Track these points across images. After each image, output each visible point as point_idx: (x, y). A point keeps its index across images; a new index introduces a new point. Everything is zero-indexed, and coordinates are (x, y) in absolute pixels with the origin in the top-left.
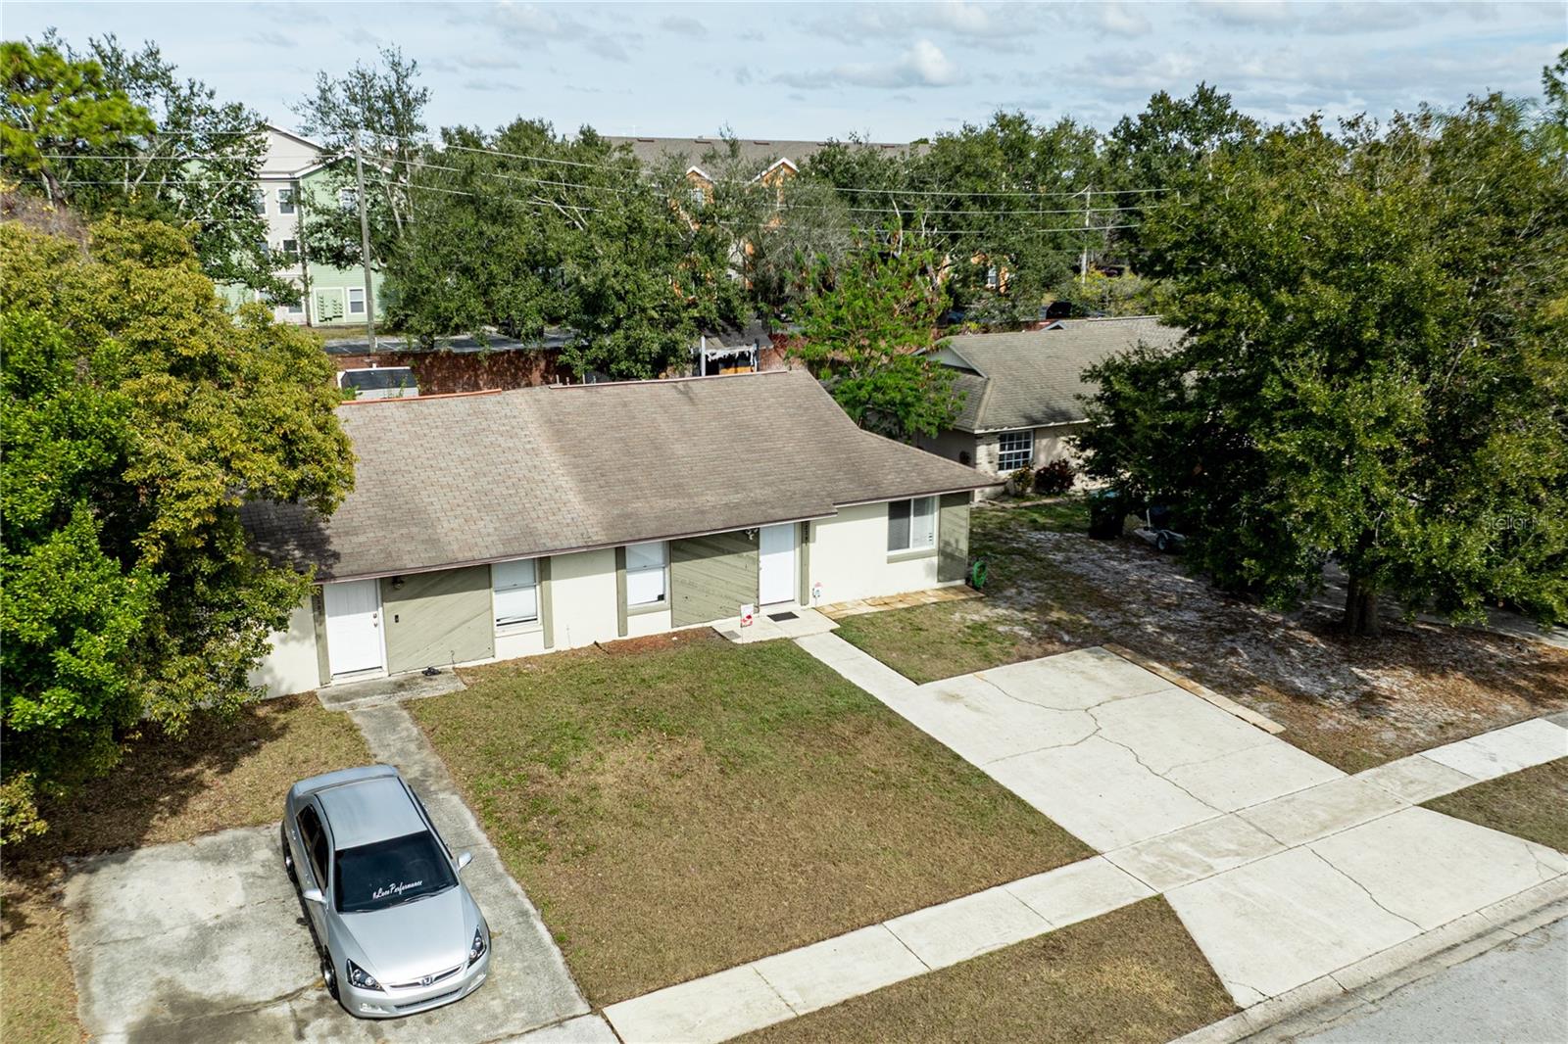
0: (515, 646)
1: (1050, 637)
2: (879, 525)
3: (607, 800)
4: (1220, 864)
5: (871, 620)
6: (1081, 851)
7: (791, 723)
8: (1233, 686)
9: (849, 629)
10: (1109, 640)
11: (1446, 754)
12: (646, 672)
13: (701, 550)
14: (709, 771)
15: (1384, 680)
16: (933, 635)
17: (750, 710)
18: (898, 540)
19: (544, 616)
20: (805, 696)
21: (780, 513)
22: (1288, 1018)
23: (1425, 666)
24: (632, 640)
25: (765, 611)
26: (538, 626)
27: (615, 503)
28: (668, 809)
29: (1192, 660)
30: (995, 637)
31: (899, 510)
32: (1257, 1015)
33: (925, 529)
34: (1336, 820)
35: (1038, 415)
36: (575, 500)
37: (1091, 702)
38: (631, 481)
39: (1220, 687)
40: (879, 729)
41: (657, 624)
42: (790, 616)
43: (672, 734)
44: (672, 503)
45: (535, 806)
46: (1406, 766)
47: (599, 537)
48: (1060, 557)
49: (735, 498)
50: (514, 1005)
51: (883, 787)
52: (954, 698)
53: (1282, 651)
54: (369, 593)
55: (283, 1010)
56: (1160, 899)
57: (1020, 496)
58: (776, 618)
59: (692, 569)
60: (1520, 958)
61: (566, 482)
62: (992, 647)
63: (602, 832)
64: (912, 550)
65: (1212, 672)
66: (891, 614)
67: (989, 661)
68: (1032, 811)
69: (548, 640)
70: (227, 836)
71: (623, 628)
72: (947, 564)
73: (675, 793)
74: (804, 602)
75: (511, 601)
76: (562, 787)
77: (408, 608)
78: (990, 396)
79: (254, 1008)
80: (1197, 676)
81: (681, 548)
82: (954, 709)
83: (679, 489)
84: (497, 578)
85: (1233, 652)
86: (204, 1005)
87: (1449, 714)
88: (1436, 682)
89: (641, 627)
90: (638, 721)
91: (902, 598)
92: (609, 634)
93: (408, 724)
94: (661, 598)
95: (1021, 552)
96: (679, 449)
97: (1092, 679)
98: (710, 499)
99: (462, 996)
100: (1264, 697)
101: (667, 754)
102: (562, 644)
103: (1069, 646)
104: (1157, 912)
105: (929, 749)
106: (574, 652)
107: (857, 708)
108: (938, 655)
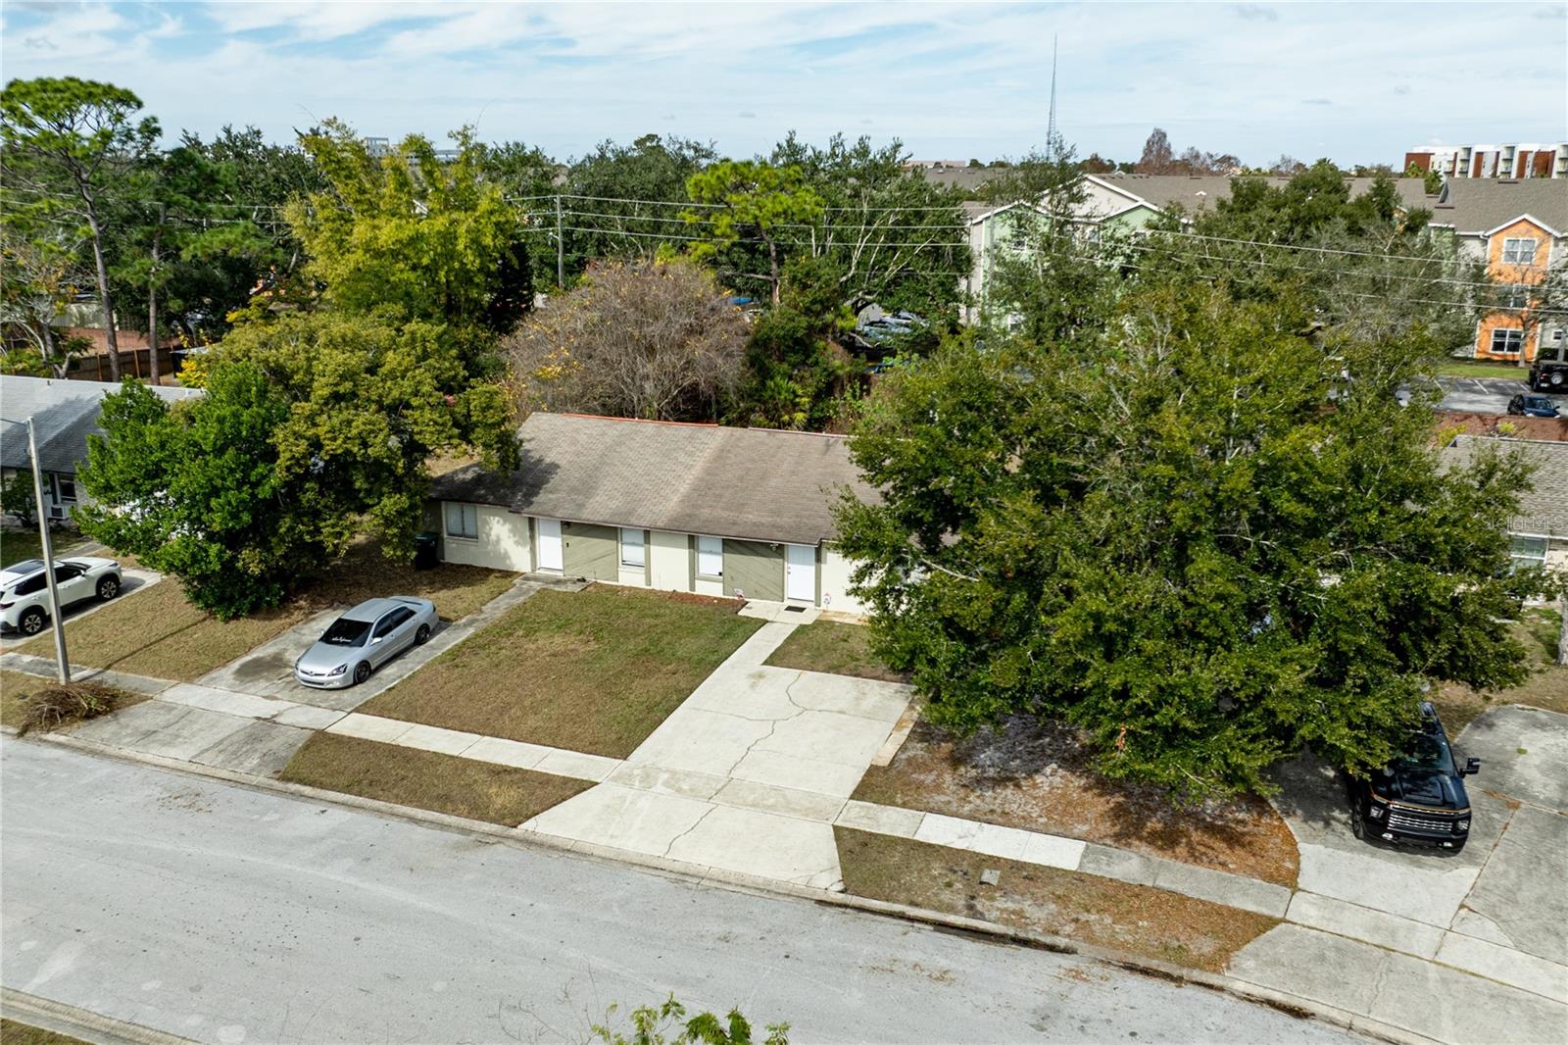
0: (629, 579)
4: (657, 789)
6: (621, 755)
9: (809, 627)
13: (741, 548)
16: (845, 646)
19: (647, 566)
24: (697, 596)
25: (788, 603)
26: (643, 571)
32: (514, 832)
41: (715, 590)
42: (800, 609)
46: (894, 813)
47: (679, 524)
52: (760, 676)
54: (558, 528)
56: (593, 784)
58: (790, 608)
61: (685, 488)
68: (647, 732)
69: (649, 581)
71: (692, 586)
74: (817, 604)
75: (632, 552)
77: (574, 540)
81: (731, 545)
82: (745, 682)
84: (626, 537)
86: (281, 660)
89: (703, 589)
94: (720, 574)
97: (859, 699)
102: (656, 586)
106: (662, 592)
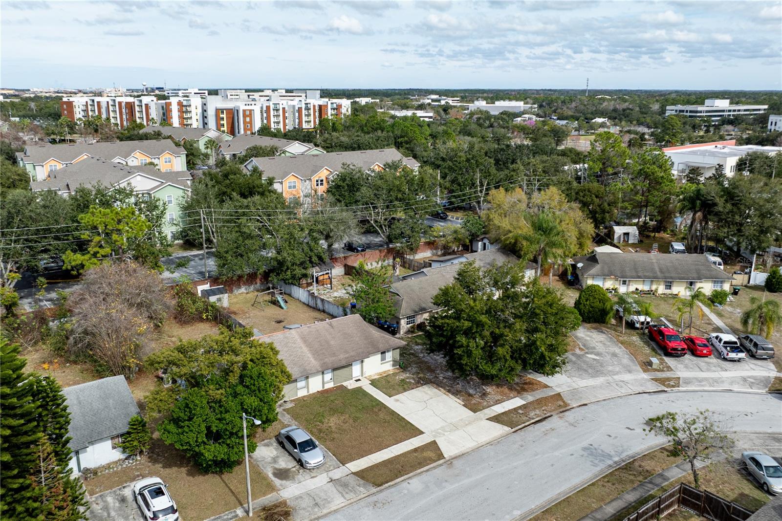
0: (302, 393)
1: (418, 382)
2: (379, 356)
3: (334, 429)
4: (446, 433)
5: (378, 380)
6: (422, 433)
7: (365, 409)
8: (456, 393)
9: (374, 383)
10: (431, 382)
11: (494, 408)
12: (332, 398)
13: (340, 368)
14: (351, 421)
15: (489, 389)
16: (392, 383)
17: (356, 407)
18: (383, 359)
19: (307, 386)
20: (366, 402)
21: (357, 358)
22: (452, 459)
23: (498, 386)
24: (326, 389)
25: (354, 379)
26: (306, 389)
27: (321, 360)
28: (345, 430)
29: (448, 386)
30: (406, 383)
31: (383, 353)
32: (448, 459)
33: (389, 356)
34: (469, 423)
35: (417, 310)
36: (312, 359)
37: (426, 399)
38: (323, 353)
39: (453, 394)
40: (383, 409)
41: (330, 385)
42: (359, 380)
43: (342, 413)
44: (334, 358)
45: (320, 431)
46: (486, 411)
47: (320, 370)
48: (422, 355)
49: (347, 355)
50: (330, 466)
51: (385, 422)
52: (397, 400)
53: (469, 383)
55: (294, 469)
56: (435, 441)
57: (413, 332)
58: (356, 381)
59: (337, 372)
60: (492, 447)
61: (310, 355)
62: (405, 386)
63: (335, 435)
64: (387, 360)
65: (452, 390)
66: (382, 378)
67: (405, 390)
68: (413, 425)
69: (308, 392)
70: (266, 441)
71: (323, 387)
72: (395, 363)
73: (345, 426)
74: (362, 376)
75: (301, 384)
76: (324, 427)
78: (404, 305)
79: (289, 470)
80: (449, 391)
82: (398, 403)
83: (334, 354)
84: (298, 379)
85: (458, 384)
86: (281, 469)
87: (499, 397)
88: (500, 389)
89: (327, 386)
90: (334, 411)
91: (385, 372)
92: (320, 389)
93: (287, 415)
94: (331, 379)
95: (412, 354)
96: (332, 343)
97: (427, 394)
98: (342, 356)
99: (323, 464)
100: (463, 396)
101: (342, 418)
102: (311, 392)
103: (422, 385)
104: (434, 442)
105: (393, 413)
106: (314, 394)
107: (378, 405)
108: (394, 389)
